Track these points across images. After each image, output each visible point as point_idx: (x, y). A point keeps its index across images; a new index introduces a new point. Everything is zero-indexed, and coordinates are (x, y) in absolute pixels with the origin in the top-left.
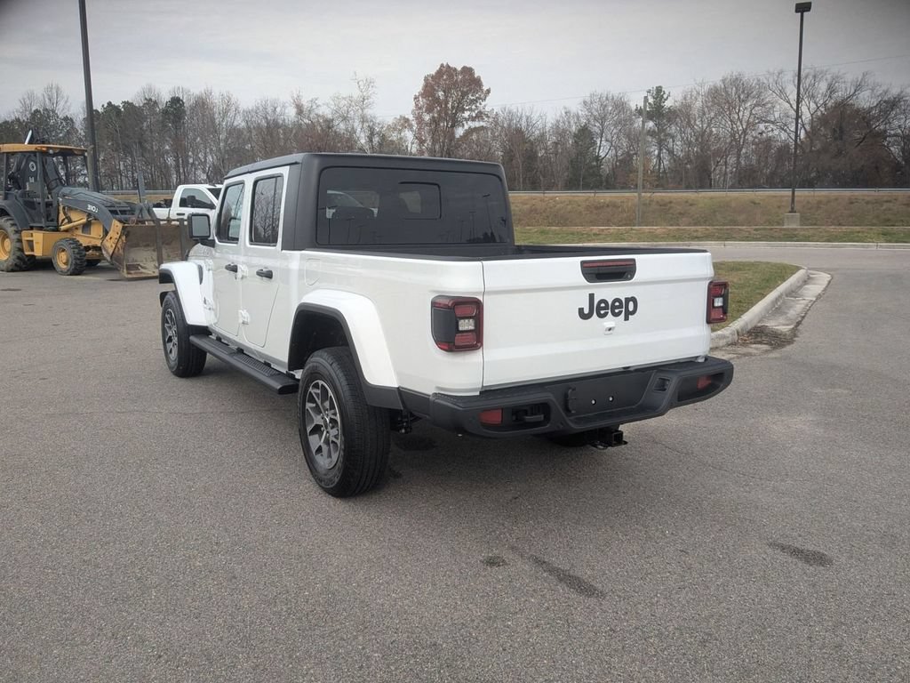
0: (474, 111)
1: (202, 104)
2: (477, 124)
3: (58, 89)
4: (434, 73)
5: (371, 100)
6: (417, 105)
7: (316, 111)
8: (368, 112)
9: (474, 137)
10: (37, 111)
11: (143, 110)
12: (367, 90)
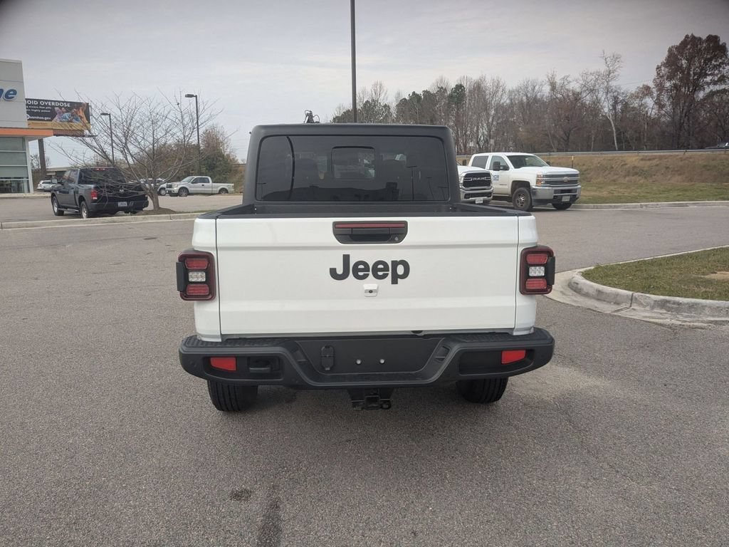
0: (717, 75)
1: (478, 88)
2: (717, 87)
3: (381, 85)
4: (678, 44)
5: (616, 73)
6: (658, 74)
7: (567, 87)
8: (613, 84)
9: (716, 99)
10: (367, 102)
11: (436, 96)
12: (613, 65)
